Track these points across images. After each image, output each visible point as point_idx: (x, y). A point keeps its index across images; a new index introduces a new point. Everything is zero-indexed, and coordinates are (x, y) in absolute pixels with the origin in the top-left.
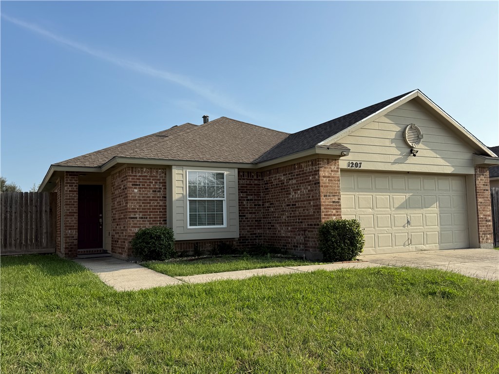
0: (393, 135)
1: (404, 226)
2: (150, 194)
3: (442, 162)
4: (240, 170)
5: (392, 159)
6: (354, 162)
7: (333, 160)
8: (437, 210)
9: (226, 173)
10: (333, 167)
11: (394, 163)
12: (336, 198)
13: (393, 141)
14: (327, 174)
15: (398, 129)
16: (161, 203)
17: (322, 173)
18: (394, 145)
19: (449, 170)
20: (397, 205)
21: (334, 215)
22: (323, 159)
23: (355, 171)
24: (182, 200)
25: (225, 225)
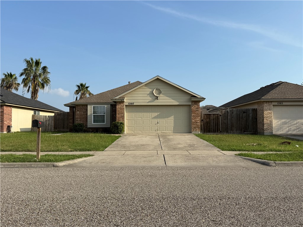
0: (148, 93)
1: (156, 124)
2: (83, 113)
3: (173, 101)
4: (111, 105)
5: (148, 101)
6: (131, 103)
7: (122, 102)
8: (173, 119)
9: (106, 106)
10: (122, 105)
11: (149, 102)
12: (123, 115)
13: (148, 94)
14: (119, 107)
15: (151, 90)
16: (86, 116)
17: (117, 107)
18: (149, 96)
19: (177, 103)
20: (153, 117)
21: (122, 120)
22: (118, 103)
23: (131, 106)
24: (91, 115)
25: (105, 123)
